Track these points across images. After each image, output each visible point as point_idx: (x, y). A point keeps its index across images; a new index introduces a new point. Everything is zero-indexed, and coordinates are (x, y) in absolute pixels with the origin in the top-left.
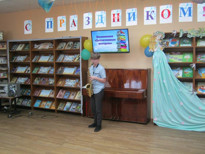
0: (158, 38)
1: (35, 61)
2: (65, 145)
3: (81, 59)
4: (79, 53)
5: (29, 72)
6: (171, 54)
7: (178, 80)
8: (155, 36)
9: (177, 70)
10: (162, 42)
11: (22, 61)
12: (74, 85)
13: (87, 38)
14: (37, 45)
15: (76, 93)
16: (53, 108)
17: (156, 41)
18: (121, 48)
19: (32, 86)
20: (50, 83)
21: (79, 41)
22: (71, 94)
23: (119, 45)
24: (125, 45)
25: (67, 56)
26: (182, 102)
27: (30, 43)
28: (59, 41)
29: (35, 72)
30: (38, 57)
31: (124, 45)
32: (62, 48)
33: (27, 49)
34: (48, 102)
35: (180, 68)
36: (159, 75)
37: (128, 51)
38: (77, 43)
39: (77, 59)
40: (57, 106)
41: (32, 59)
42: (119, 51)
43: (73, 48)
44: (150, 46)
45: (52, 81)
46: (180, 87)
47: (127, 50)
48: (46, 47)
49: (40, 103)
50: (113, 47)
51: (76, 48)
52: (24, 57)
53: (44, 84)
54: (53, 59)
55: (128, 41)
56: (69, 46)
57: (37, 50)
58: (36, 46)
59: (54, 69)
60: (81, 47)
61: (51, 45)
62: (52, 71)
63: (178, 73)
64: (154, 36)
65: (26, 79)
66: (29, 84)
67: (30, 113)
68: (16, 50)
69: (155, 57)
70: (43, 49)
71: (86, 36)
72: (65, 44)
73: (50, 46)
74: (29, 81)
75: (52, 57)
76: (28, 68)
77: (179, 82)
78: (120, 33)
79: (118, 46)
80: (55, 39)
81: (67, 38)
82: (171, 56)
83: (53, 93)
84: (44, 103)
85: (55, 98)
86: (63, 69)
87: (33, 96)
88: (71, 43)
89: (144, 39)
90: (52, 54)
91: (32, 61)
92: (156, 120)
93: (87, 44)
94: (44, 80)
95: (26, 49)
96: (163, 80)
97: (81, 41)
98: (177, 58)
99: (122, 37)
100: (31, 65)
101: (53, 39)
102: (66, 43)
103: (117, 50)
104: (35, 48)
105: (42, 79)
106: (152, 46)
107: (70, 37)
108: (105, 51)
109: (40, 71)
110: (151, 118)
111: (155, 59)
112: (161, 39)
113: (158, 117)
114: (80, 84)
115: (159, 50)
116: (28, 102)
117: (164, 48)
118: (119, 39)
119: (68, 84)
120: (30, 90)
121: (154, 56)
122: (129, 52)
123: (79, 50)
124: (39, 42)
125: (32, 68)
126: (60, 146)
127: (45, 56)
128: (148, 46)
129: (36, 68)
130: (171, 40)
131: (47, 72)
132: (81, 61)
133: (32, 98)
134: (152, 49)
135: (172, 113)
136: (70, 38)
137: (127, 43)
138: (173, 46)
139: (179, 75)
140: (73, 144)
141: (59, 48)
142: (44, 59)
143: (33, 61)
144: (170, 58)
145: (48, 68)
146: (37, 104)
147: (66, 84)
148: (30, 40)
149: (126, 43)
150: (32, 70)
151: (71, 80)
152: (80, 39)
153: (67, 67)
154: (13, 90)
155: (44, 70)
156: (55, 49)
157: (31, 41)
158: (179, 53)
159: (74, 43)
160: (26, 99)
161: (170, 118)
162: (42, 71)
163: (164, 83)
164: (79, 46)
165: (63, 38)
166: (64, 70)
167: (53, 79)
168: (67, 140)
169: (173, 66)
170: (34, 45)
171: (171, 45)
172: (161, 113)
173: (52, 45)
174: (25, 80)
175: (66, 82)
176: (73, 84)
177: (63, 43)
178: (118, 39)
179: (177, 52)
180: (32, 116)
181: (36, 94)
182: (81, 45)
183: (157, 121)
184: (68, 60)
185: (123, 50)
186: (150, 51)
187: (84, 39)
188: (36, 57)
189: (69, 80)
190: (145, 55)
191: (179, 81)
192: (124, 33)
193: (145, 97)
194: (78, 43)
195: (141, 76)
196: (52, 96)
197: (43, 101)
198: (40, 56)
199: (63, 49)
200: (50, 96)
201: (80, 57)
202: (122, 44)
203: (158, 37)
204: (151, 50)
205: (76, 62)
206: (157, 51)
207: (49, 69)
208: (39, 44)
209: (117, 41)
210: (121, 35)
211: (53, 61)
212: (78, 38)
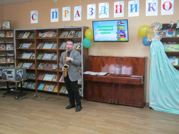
0: (156, 28)
1: (40, 48)
2: (70, 127)
3: (82, 47)
4: (81, 42)
5: (34, 58)
6: (167, 43)
7: (174, 68)
8: (153, 27)
9: (172, 59)
10: (160, 33)
11: (28, 48)
13: (88, 28)
14: (42, 33)
16: (56, 91)
17: (154, 31)
18: (120, 37)
19: (36, 71)
20: (54, 68)
21: (81, 30)
23: (119, 35)
24: (125, 34)
26: (177, 89)
27: (35, 31)
28: (62, 30)
29: (39, 58)
30: (42, 44)
31: (124, 35)
32: (65, 36)
33: (32, 37)
34: (51, 85)
35: (175, 57)
36: (156, 63)
37: (127, 40)
38: (79, 32)
39: (79, 46)
40: (59, 89)
41: (37, 46)
42: (118, 40)
43: (75, 37)
44: (148, 36)
45: (54, 67)
46: (175, 75)
47: (126, 39)
48: (50, 35)
49: (43, 87)
50: (113, 36)
52: (29, 44)
53: (47, 69)
54: (56, 47)
55: (127, 31)
56: (71, 34)
57: (41, 38)
58: (40, 35)
59: (57, 56)
60: (82, 36)
61: (54, 34)
62: (55, 57)
63: (174, 61)
64: (152, 26)
65: (31, 64)
66: (34, 69)
67: (35, 95)
68: (22, 38)
69: (153, 46)
70: (47, 37)
71: (87, 26)
72: (67, 33)
73: (53, 35)
74: (33, 66)
75: (55, 44)
76: (33, 54)
77: (174, 70)
78: (120, 24)
79: (117, 35)
80: (59, 28)
81: (69, 28)
82: (168, 45)
83: (55, 78)
84: (47, 86)
85: (57, 81)
87: (37, 80)
88: (73, 32)
89: (142, 29)
90: (55, 42)
91: (36, 48)
92: (152, 104)
93: (88, 33)
94: (47, 65)
96: (160, 67)
97: (82, 30)
98: (173, 47)
99: (121, 27)
100: (35, 52)
101: (56, 28)
102: (69, 32)
103: (117, 39)
104: (39, 36)
105: (46, 65)
106: (150, 36)
107: (72, 26)
108: (106, 40)
109: (44, 57)
110: (147, 102)
111: (153, 48)
112: (159, 30)
113: (154, 102)
114: (81, 70)
115: (157, 40)
116: (32, 85)
117: (162, 38)
120: (34, 74)
121: (151, 45)
122: (128, 41)
123: (81, 38)
124: (43, 31)
125: (36, 54)
126: (65, 128)
127: (48, 43)
129: (40, 54)
130: (168, 30)
131: (50, 58)
132: (82, 49)
133: (36, 81)
134: (150, 38)
135: (168, 98)
136: (72, 28)
137: (126, 33)
138: (170, 36)
139: (175, 63)
140: (77, 126)
141: (62, 36)
142: (47, 46)
143: (38, 48)
144: (166, 47)
145: (51, 54)
146: (41, 87)
148: (35, 29)
149: (125, 33)
150: (37, 56)
152: (81, 28)
154: (20, 74)
155: (47, 57)
156: (58, 37)
157: (36, 30)
158: (175, 43)
159: (75, 32)
160: (31, 83)
161: (165, 103)
162: (46, 57)
163: (160, 71)
164: (80, 35)
165: (66, 28)
167: (56, 65)
168: (71, 123)
169: (170, 55)
170: (39, 34)
171: (168, 35)
172: (157, 98)
173: (55, 34)
174: (31, 65)
177: (66, 32)
178: (118, 29)
179: (173, 42)
180: (37, 98)
181: (40, 78)
182: (82, 34)
183: (153, 105)
185: (122, 39)
186: (148, 41)
187: (86, 28)
188: (40, 44)
190: (143, 45)
191: (175, 69)
192: (124, 24)
193: (143, 83)
194: (80, 32)
195: (138, 64)
196: (55, 80)
198: (44, 44)
199: (66, 37)
200: (53, 80)
201: (82, 45)
202: (121, 33)
203: (155, 27)
204: (149, 40)
205: (78, 49)
206: (154, 40)
207: (52, 56)
209: (117, 31)
210: (121, 25)
211: (56, 49)
212: (80, 27)
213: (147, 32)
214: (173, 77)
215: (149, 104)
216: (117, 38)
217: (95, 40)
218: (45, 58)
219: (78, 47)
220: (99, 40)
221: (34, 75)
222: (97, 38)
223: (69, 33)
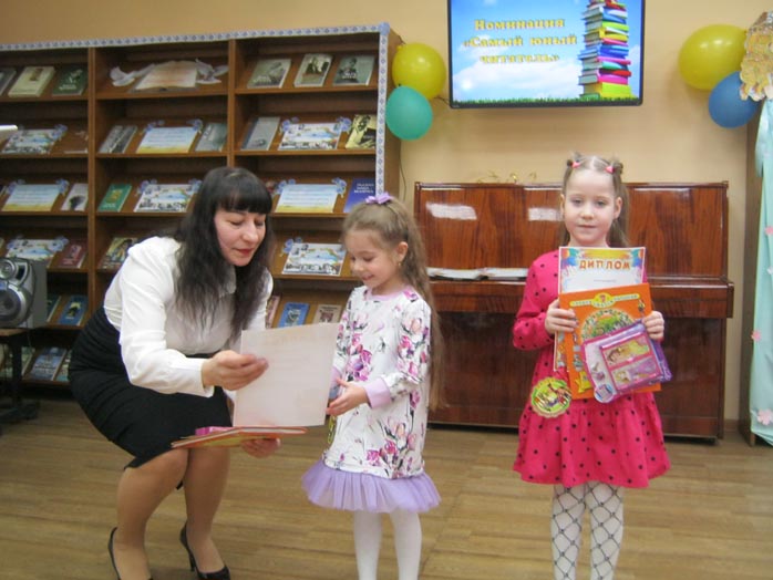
1: (119, 148)
3: (381, 136)
5: (81, 208)
8: (768, 28)
11: (43, 152)
12: (336, 268)
14: (127, 71)
18: (598, 82)
22: (318, 315)
23: (591, 66)
24: (625, 65)
25: (295, 128)
27: (91, 56)
28: (255, 50)
29: (113, 205)
30: (131, 130)
31: (618, 66)
32: (275, 81)
33: (74, 87)
37: (637, 96)
38: (355, 61)
41: (100, 141)
42: (588, 98)
43: (337, 82)
44: (748, 75)
47: (629, 90)
50: (560, 77)
51: (354, 80)
52: (49, 132)
55: (638, 48)
56: (311, 70)
57: (129, 95)
58: (121, 78)
60: (383, 76)
61: (205, 74)
64: (765, 25)
65: (56, 245)
66: (79, 266)
68: (11, 93)
69: (771, 126)
70: (164, 89)
72: (285, 64)
73: (200, 77)
74: (75, 255)
75: (209, 128)
76: (70, 188)
78: (602, 10)
79: (584, 70)
80: (240, 36)
86: (273, 189)
89: (704, 45)
90: (214, 117)
95: (66, 91)
99: (609, 26)
100: (91, 170)
101: (224, 38)
102: (292, 63)
103: (581, 90)
104: (116, 84)
108: (517, 96)
109: (142, 201)
111: (772, 134)
116: (63, 363)
118: (594, 37)
119: (302, 261)
122: (637, 102)
123: (372, 94)
125: (97, 186)
127: (166, 126)
128: (737, 74)
129: (117, 187)
131: (183, 205)
132: (380, 146)
134: (757, 85)
137: (633, 56)
142: (162, 141)
143: (108, 148)
145: (185, 186)
147: (288, 262)
148: (92, 45)
149: (627, 58)
150: (99, 197)
151: (311, 246)
152: (377, 35)
153: (294, 181)
154: (15, 289)
155: (164, 198)
159: (335, 61)
160: (54, 350)
162: (154, 201)
166: (279, 196)
170: (108, 74)
173: (211, 73)
174: (55, 249)
175: (287, 255)
176: (332, 262)
177: (276, 62)
178: (590, 37)
182: (383, 66)
183: (770, 425)
184: (306, 144)
185: (610, 90)
186: (744, 97)
188: (116, 131)
189: (300, 245)
192: (621, 9)
195: (693, 217)
199: (280, 86)
202: (606, 60)
204: (749, 93)
207: (191, 193)
208: (138, 69)
209: (582, 46)
210: (606, 16)
211: (220, 149)
212: (369, 30)
216: (582, 87)
217: (457, 97)
218: (150, 205)
219: (351, 139)
220: (477, 99)
221: (74, 305)
222: (467, 86)
223: (295, 65)
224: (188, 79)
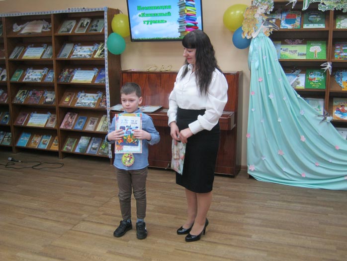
0: (261, 11)
1: (16, 56)
2: (83, 226)
3: (106, 53)
4: (103, 41)
5: (4, 80)
6: (284, 43)
7: (296, 93)
8: (254, 8)
9: (294, 75)
10: (268, 20)
12: (94, 104)
13: (118, 12)
14: (19, 25)
15: (98, 119)
16: (55, 148)
17: (257, 16)
18: (186, 31)
19: (11, 107)
20: (48, 100)
21: (103, 17)
22: (90, 122)
23: (183, 25)
24: (196, 24)
25: (78, 48)
26: (303, 136)
27: (4, 20)
28: (62, 18)
29: (16, 79)
30: (22, 49)
31: (193, 25)
32: (68, 31)
34: (45, 136)
35: (299, 71)
36: (261, 84)
38: (98, 21)
39: (99, 52)
40: (62, 144)
41: (9, 54)
43: (90, 31)
44: (245, 28)
45: (50, 97)
46: (300, 108)
48: (37, 29)
49: (28, 140)
50: (171, 29)
51: (96, 30)
53: (35, 103)
54: (51, 54)
55: (200, 17)
56: (82, 26)
57: (18, 36)
58: (16, 28)
59: (54, 73)
60: (106, 29)
61: (45, 26)
62: (51, 77)
63: (297, 79)
64: (252, 6)
66: (6, 102)
67: (10, 159)
69: (255, 50)
70: (30, 33)
71: (115, 7)
72: (74, 23)
73: (44, 28)
74: (4, 97)
75: (48, 48)
76: (2, 71)
77: (298, 98)
78: (185, 1)
79: (180, 26)
80: (55, 13)
81: (77, 11)
82: (284, 47)
83: (53, 120)
84: (37, 139)
85: (56, 128)
86: (72, 72)
87: (15, 126)
88: (86, 21)
89: (232, 13)
90: (49, 44)
91: (9, 56)
92: (252, 170)
93: (119, 23)
94: (34, 94)
96: (268, 93)
97: (106, 16)
98: (296, 51)
99: (188, 8)
100: (7, 65)
101: (49, 13)
103: (179, 34)
104: (14, 31)
105: (31, 93)
106: (249, 26)
107: (84, 8)
108: (155, 37)
109: (26, 77)
110: (243, 164)
111: (255, 53)
112: (266, 14)
113: (256, 164)
114: (106, 101)
115: (262, 35)
116: (4, 137)
117: (272, 32)
118: (183, 13)
119: (83, 101)
120: (7, 114)
121: (251, 47)
123: (103, 35)
124: (22, 20)
125: (9, 69)
126: (71, 229)
127: (34, 47)
128: (241, 28)
129: (18, 71)
130: (284, 15)
131: (40, 79)
132: (106, 57)
133: (12, 128)
134: (249, 32)
135: (284, 156)
136: (84, 11)
137: (199, 20)
138: (289, 27)
139: (298, 83)
140: (98, 223)
142: (33, 53)
143: (12, 57)
144: (282, 51)
145: (42, 71)
146: (23, 141)
147: (78, 101)
148: (3, 16)
149: (196, 21)
150: (11, 75)
151: (87, 94)
152: (103, 12)
153: (80, 69)
155: (34, 76)
156: (55, 33)
157: (6, 17)
158: (300, 42)
159: (92, 22)
160: (2, 132)
161: (280, 166)
162: (31, 77)
163: (270, 100)
164: (102, 27)
165: (71, 12)
166: (73, 75)
167: (53, 92)
168: (85, 216)
169: (289, 67)
170: (12, 26)
171: (285, 26)
172: (263, 157)
173: (48, 26)
175: (78, 98)
176: (93, 102)
177: (71, 21)
178: (181, 13)
179: (296, 39)
180: (14, 164)
181: (20, 122)
182: (106, 25)
183: (254, 171)
184: (81, 55)
186: (243, 37)
187: (113, 13)
188: (16, 49)
189: (83, 94)
190: (234, 46)
191: (299, 96)
192: (193, 1)
193: (234, 126)
194: (101, 21)
196: (52, 125)
197: (35, 135)
198: (25, 49)
199: (70, 32)
200: (47, 126)
201: (106, 49)
203: (259, 8)
204: (245, 35)
205: (97, 58)
206: (257, 37)
207: (43, 74)
208: (23, 24)
209: (178, 17)
210: (187, 4)
211: (51, 58)
212: (100, 10)
213: (243, 19)
214: (296, 112)
215: (246, 168)
216: (180, 33)
217: (134, 37)
218: (29, 78)
219: (97, 54)
220: (141, 38)
221: (6, 116)
222: (137, 33)
223: (77, 22)
224: (39, 29)
